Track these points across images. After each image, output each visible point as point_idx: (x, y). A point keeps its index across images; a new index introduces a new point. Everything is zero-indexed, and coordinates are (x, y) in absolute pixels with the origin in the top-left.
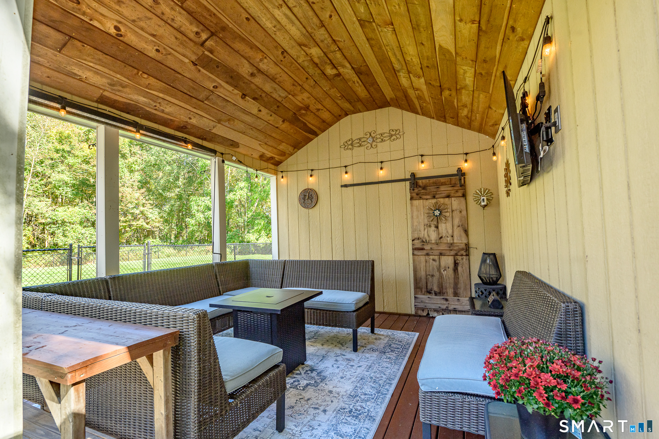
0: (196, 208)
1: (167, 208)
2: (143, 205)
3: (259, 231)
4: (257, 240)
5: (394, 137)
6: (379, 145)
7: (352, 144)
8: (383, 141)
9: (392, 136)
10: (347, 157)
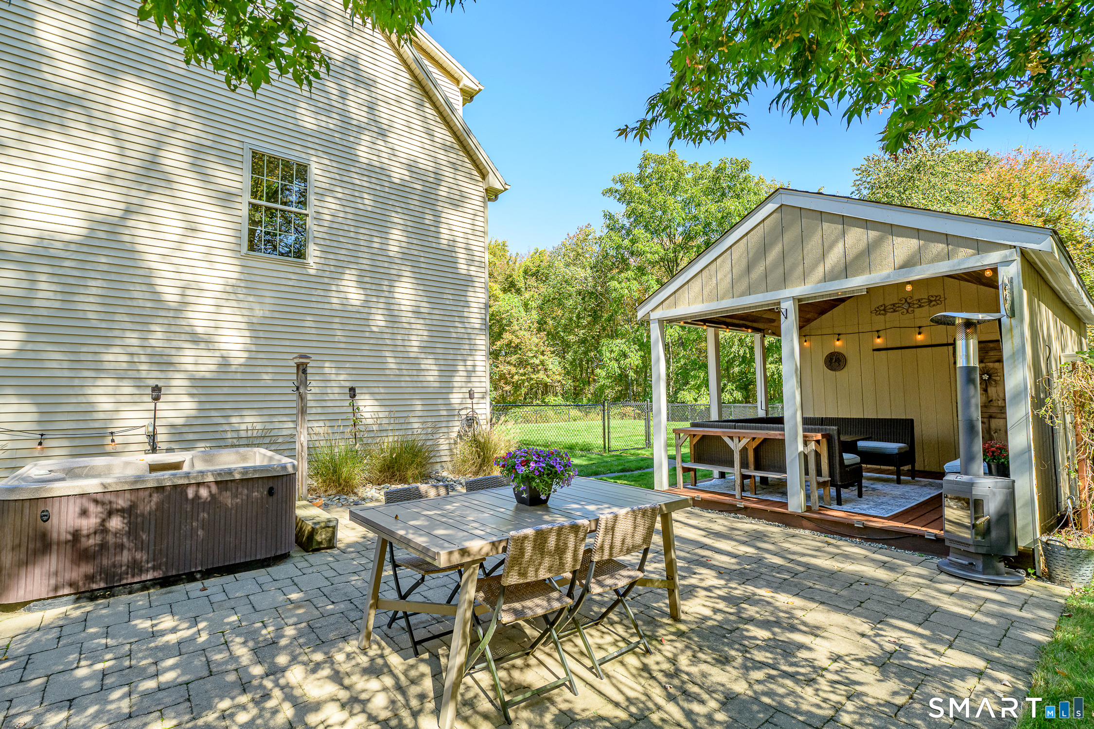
0: (608, 354)
1: (569, 356)
2: (543, 353)
3: (698, 388)
4: (696, 400)
5: (934, 303)
6: (917, 310)
7: (884, 310)
8: (920, 306)
9: (931, 301)
10: (879, 321)
